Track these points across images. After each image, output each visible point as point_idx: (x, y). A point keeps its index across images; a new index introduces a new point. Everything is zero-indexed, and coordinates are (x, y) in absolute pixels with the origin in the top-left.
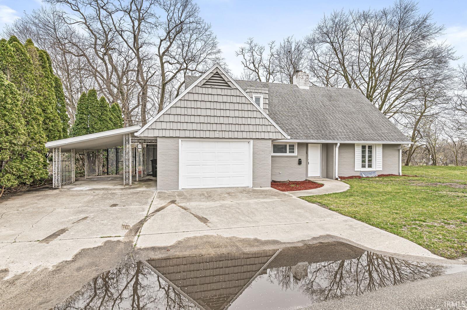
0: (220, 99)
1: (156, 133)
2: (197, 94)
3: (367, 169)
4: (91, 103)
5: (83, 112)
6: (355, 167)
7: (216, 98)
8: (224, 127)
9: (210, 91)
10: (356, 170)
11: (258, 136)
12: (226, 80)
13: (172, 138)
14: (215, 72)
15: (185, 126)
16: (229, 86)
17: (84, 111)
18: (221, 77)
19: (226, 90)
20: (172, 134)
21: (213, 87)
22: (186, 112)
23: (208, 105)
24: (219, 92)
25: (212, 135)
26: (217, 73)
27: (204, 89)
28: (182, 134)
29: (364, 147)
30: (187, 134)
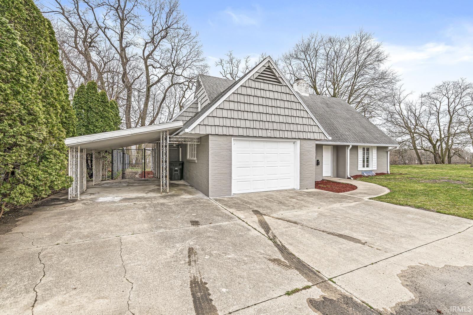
0: (271, 95)
1: (209, 130)
2: (250, 88)
3: (366, 169)
4: (91, 97)
5: (82, 107)
6: (359, 167)
7: (268, 94)
8: (275, 126)
9: (263, 86)
10: (359, 169)
11: (305, 136)
12: (277, 76)
13: (224, 136)
14: (267, 65)
15: (238, 123)
16: (280, 83)
17: (83, 105)
18: (272, 72)
19: (277, 86)
20: (225, 131)
21: (265, 81)
22: (239, 107)
23: (261, 101)
24: (271, 87)
25: (264, 133)
26: (269, 68)
27: (257, 83)
28: (235, 132)
29: (364, 149)
30: (241, 132)
